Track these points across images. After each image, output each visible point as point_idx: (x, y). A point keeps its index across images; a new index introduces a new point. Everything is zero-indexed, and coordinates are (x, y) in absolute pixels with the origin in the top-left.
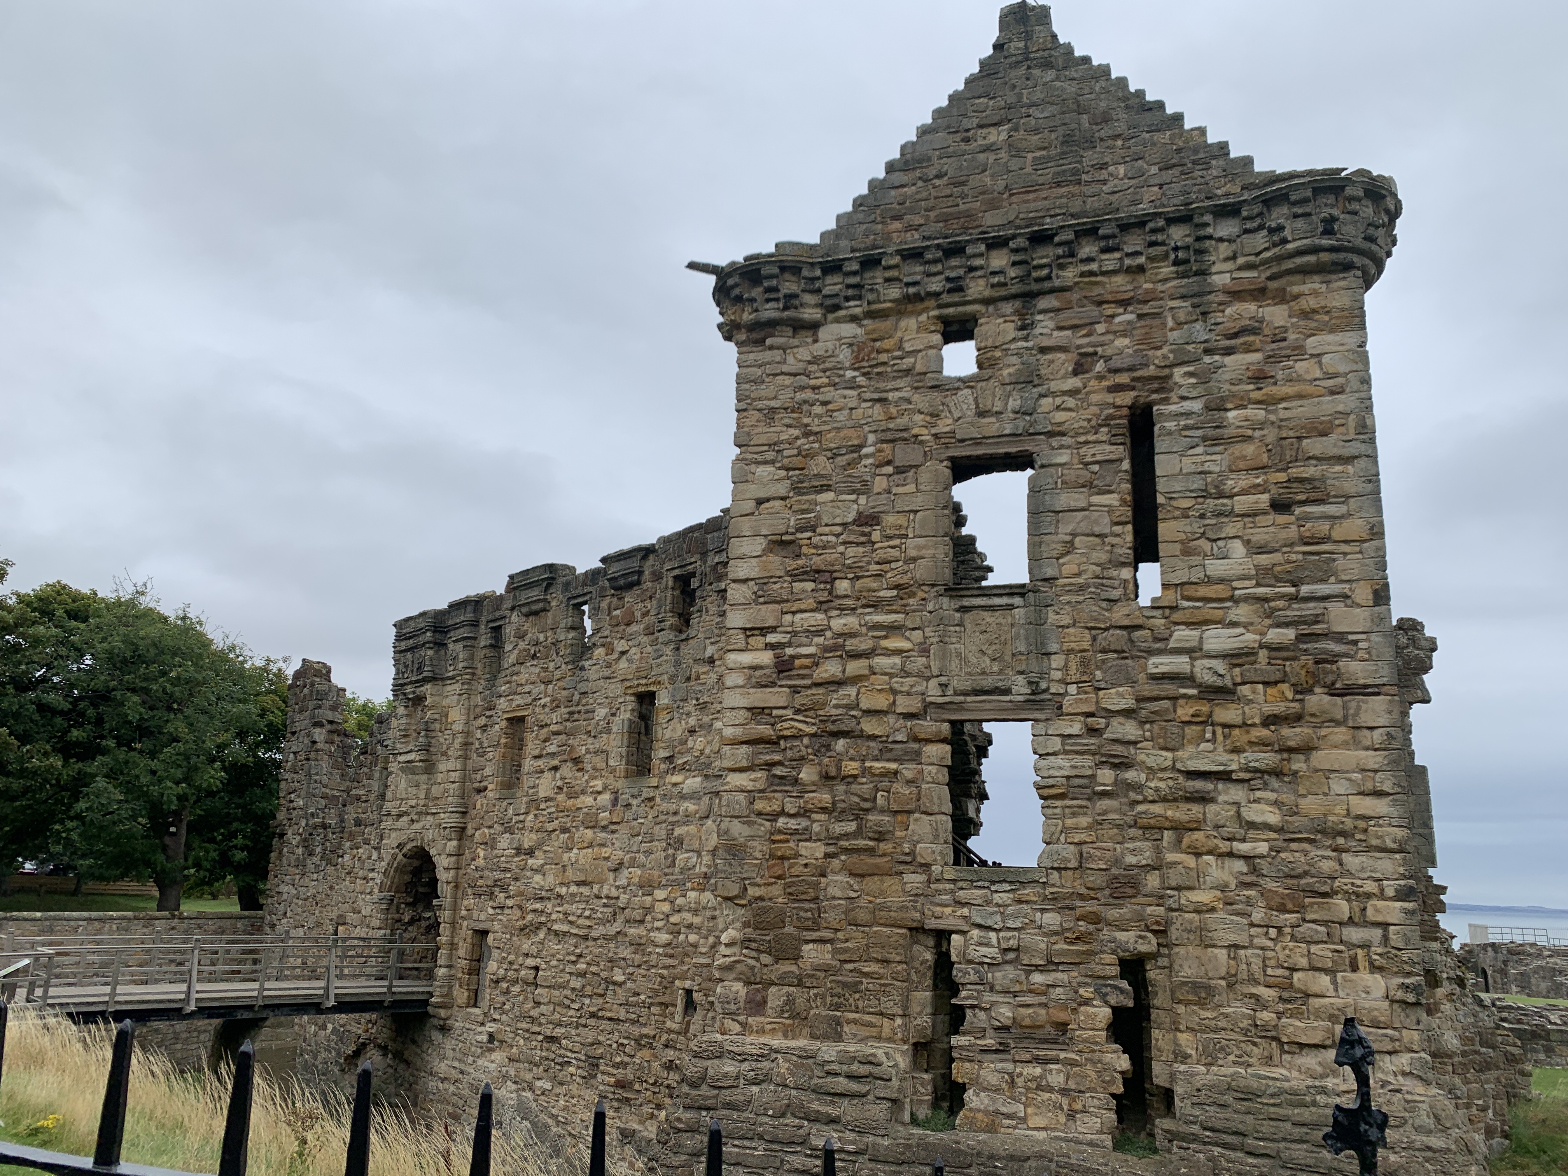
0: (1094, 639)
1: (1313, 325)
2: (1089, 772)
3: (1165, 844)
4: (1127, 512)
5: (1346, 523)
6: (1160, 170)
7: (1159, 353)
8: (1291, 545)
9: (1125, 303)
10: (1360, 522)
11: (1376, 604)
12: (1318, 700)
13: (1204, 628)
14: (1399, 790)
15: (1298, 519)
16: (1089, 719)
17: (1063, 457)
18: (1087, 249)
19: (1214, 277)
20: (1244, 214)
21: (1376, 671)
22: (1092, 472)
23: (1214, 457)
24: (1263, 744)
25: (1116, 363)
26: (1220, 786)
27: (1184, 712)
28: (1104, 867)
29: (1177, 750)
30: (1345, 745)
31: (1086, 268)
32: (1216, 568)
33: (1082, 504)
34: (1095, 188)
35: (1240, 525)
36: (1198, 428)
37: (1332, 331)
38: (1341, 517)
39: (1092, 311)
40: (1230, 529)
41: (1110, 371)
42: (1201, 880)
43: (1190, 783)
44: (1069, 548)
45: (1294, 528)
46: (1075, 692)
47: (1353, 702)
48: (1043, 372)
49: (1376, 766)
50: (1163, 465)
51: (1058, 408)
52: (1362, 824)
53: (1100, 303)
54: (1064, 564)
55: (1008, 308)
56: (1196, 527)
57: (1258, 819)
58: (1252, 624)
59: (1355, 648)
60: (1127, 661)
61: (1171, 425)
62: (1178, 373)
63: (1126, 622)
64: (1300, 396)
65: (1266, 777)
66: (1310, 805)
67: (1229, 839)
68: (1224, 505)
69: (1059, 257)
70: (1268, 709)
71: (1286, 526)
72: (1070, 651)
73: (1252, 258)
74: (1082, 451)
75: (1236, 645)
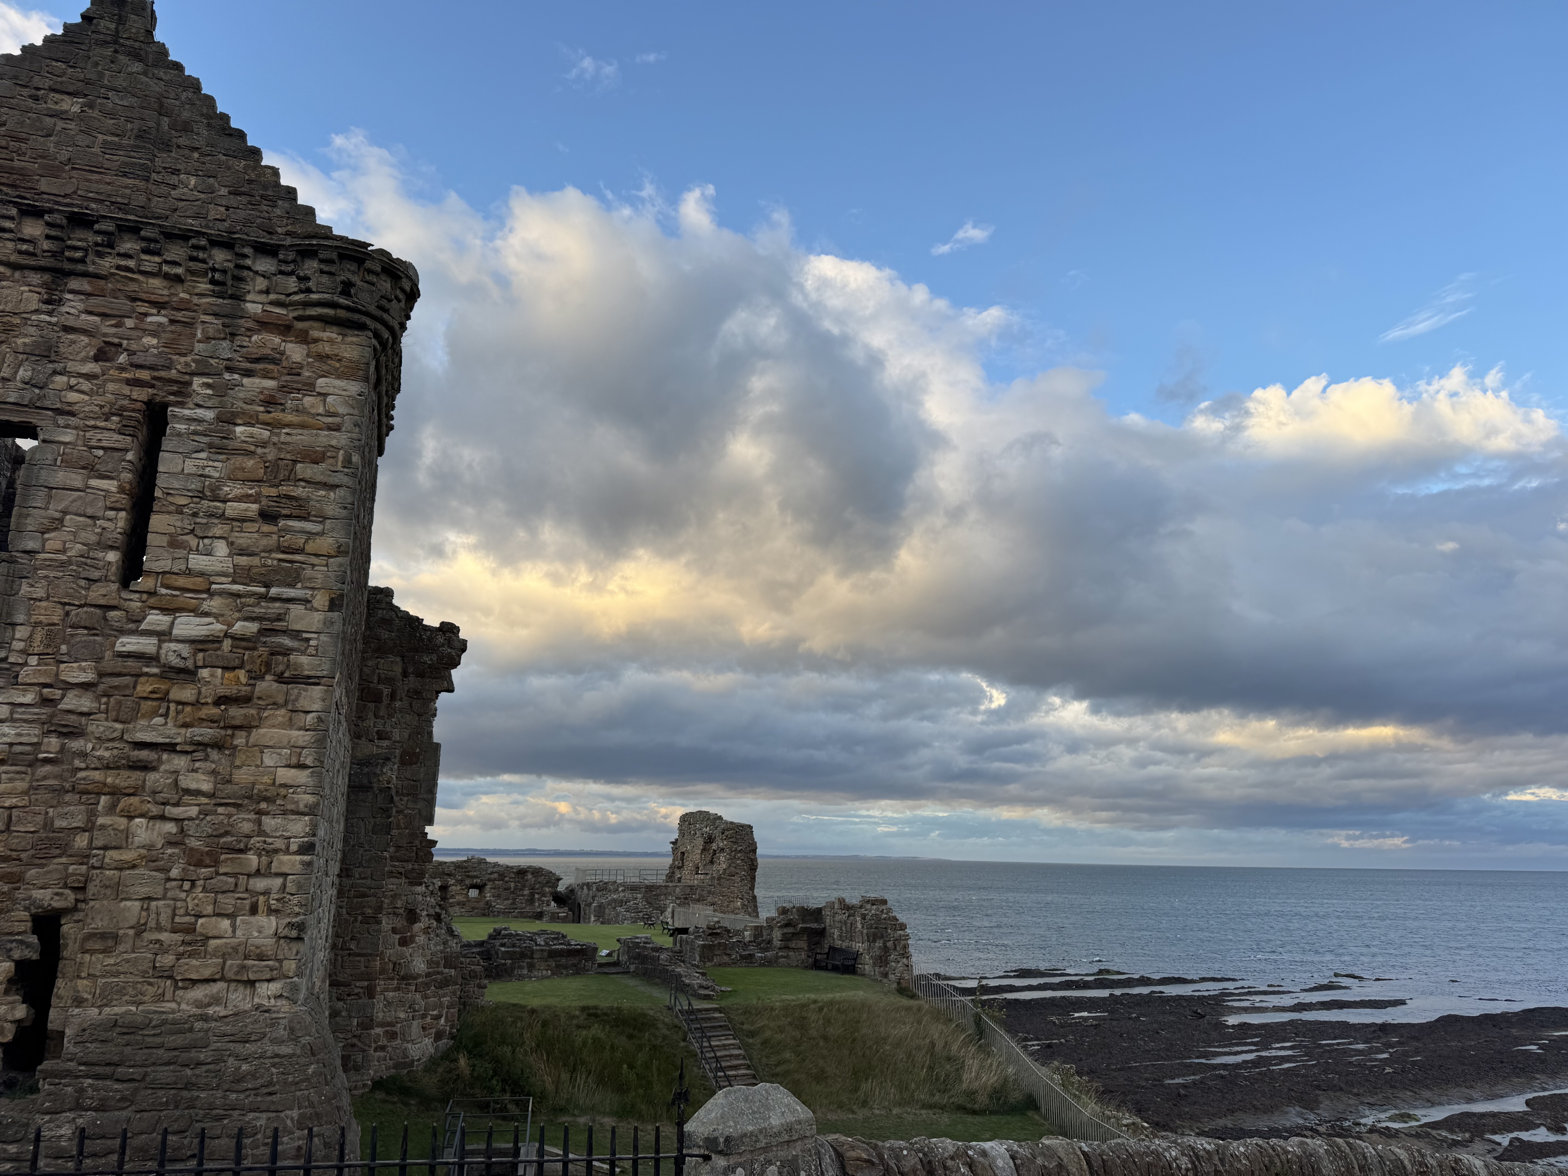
0: (67, 614)
1: (325, 368)
2: (35, 740)
3: (100, 808)
4: (124, 500)
5: (319, 540)
6: (230, 193)
7: (183, 359)
8: (270, 551)
9: (160, 306)
10: (330, 540)
11: (331, 609)
12: (267, 685)
13: (177, 615)
14: (318, 764)
15: (279, 530)
16: (45, 690)
17: (68, 437)
18: (128, 245)
19: (248, 305)
20: (281, 257)
21: (320, 665)
22: (96, 456)
23: (216, 464)
24: (212, 721)
25: (138, 359)
26: (165, 756)
27: (144, 688)
28: (32, 830)
29: (129, 723)
30: (281, 726)
31: (123, 263)
32: (197, 562)
33: (78, 484)
34: (164, 189)
35: (227, 528)
36: (205, 435)
37: (338, 377)
38: (317, 534)
39: (124, 304)
40: (217, 531)
41: (132, 365)
42: (130, 840)
43: (136, 753)
44: (57, 524)
45: (275, 537)
46: (35, 663)
47: (294, 690)
48: (62, 350)
49: (304, 744)
50: (167, 463)
51: (71, 388)
52: (283, 791)
53: (135, 300)
54: (49, 539)
55: (36, 278)
56: (187, 524)
57: (193, 786)
58: (222, 615)
59: (306, 645)
60: (96, 638)
61: (181, 427)
62: (197, 381)
63: (102, 602)
64: (303, 426)
65: (209, 750)
66: (243, 776)
67: (164, 804)
68: (216, 508)
69: (97, 244)
70: (222, 691)
71: (268, 534)
72: (38, 624)
73: (283, 297)
74: (88, 435)
75: (203, 633)
